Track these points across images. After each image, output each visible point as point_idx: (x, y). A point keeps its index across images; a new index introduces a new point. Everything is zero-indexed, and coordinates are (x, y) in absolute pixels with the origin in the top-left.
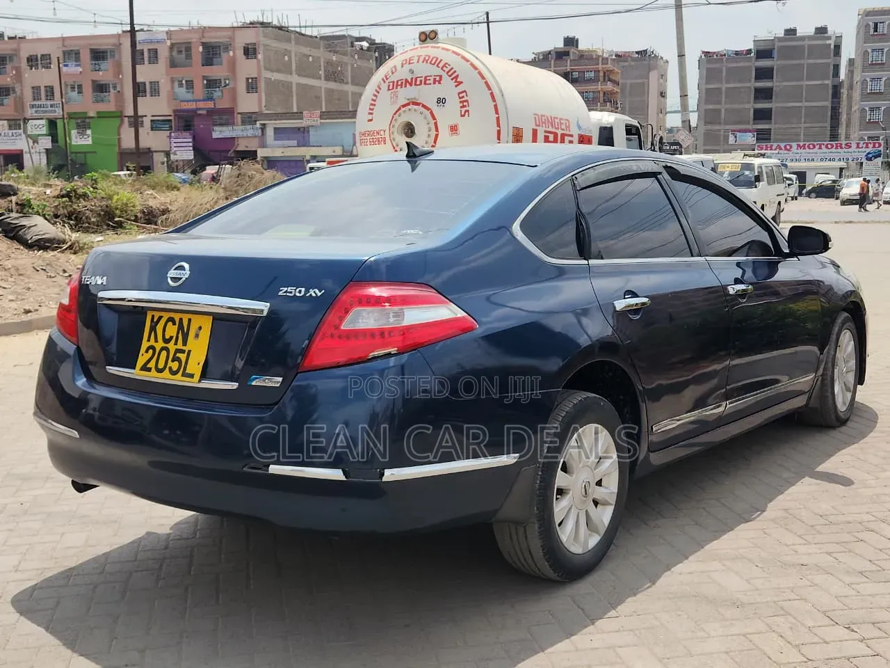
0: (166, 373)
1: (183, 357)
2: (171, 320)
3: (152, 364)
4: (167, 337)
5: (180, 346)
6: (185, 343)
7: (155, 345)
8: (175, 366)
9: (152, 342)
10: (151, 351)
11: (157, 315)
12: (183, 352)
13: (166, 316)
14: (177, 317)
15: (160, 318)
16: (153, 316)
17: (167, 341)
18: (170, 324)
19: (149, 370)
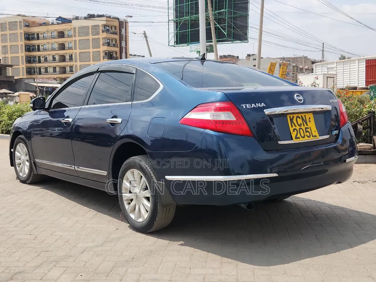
0: (306, 138)
1: (309, 130)
2: (297, 117)
3: (299, 136)
4: (299, 124)
5: (306, 126)
6: (307, 125)
7: (296, 128)
8: (308, 134)
9: (294, 127)
10: (295, 131)
11: (292, 116)
12: (308, 128)
13: (295, 116)
14: (300, 115)
15: (293, 117)
16: (290, 117)
17: (300, 125)
18: (298, 119)
19: (299, 138)
